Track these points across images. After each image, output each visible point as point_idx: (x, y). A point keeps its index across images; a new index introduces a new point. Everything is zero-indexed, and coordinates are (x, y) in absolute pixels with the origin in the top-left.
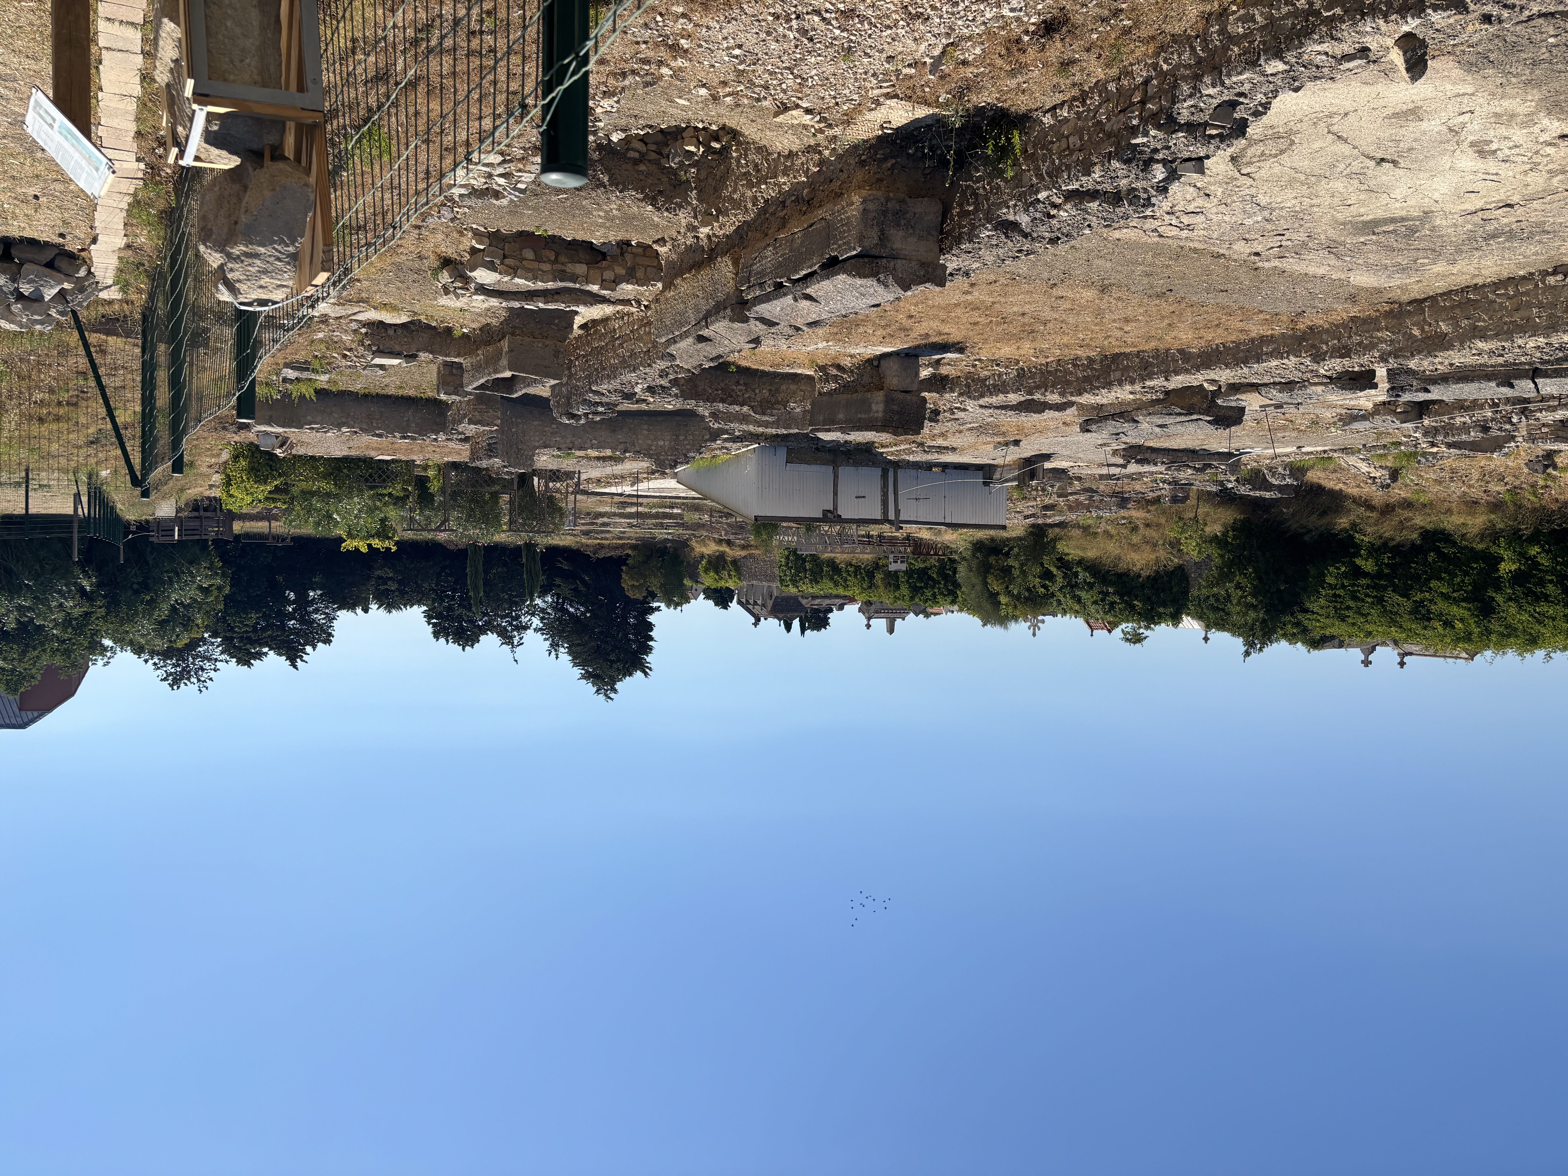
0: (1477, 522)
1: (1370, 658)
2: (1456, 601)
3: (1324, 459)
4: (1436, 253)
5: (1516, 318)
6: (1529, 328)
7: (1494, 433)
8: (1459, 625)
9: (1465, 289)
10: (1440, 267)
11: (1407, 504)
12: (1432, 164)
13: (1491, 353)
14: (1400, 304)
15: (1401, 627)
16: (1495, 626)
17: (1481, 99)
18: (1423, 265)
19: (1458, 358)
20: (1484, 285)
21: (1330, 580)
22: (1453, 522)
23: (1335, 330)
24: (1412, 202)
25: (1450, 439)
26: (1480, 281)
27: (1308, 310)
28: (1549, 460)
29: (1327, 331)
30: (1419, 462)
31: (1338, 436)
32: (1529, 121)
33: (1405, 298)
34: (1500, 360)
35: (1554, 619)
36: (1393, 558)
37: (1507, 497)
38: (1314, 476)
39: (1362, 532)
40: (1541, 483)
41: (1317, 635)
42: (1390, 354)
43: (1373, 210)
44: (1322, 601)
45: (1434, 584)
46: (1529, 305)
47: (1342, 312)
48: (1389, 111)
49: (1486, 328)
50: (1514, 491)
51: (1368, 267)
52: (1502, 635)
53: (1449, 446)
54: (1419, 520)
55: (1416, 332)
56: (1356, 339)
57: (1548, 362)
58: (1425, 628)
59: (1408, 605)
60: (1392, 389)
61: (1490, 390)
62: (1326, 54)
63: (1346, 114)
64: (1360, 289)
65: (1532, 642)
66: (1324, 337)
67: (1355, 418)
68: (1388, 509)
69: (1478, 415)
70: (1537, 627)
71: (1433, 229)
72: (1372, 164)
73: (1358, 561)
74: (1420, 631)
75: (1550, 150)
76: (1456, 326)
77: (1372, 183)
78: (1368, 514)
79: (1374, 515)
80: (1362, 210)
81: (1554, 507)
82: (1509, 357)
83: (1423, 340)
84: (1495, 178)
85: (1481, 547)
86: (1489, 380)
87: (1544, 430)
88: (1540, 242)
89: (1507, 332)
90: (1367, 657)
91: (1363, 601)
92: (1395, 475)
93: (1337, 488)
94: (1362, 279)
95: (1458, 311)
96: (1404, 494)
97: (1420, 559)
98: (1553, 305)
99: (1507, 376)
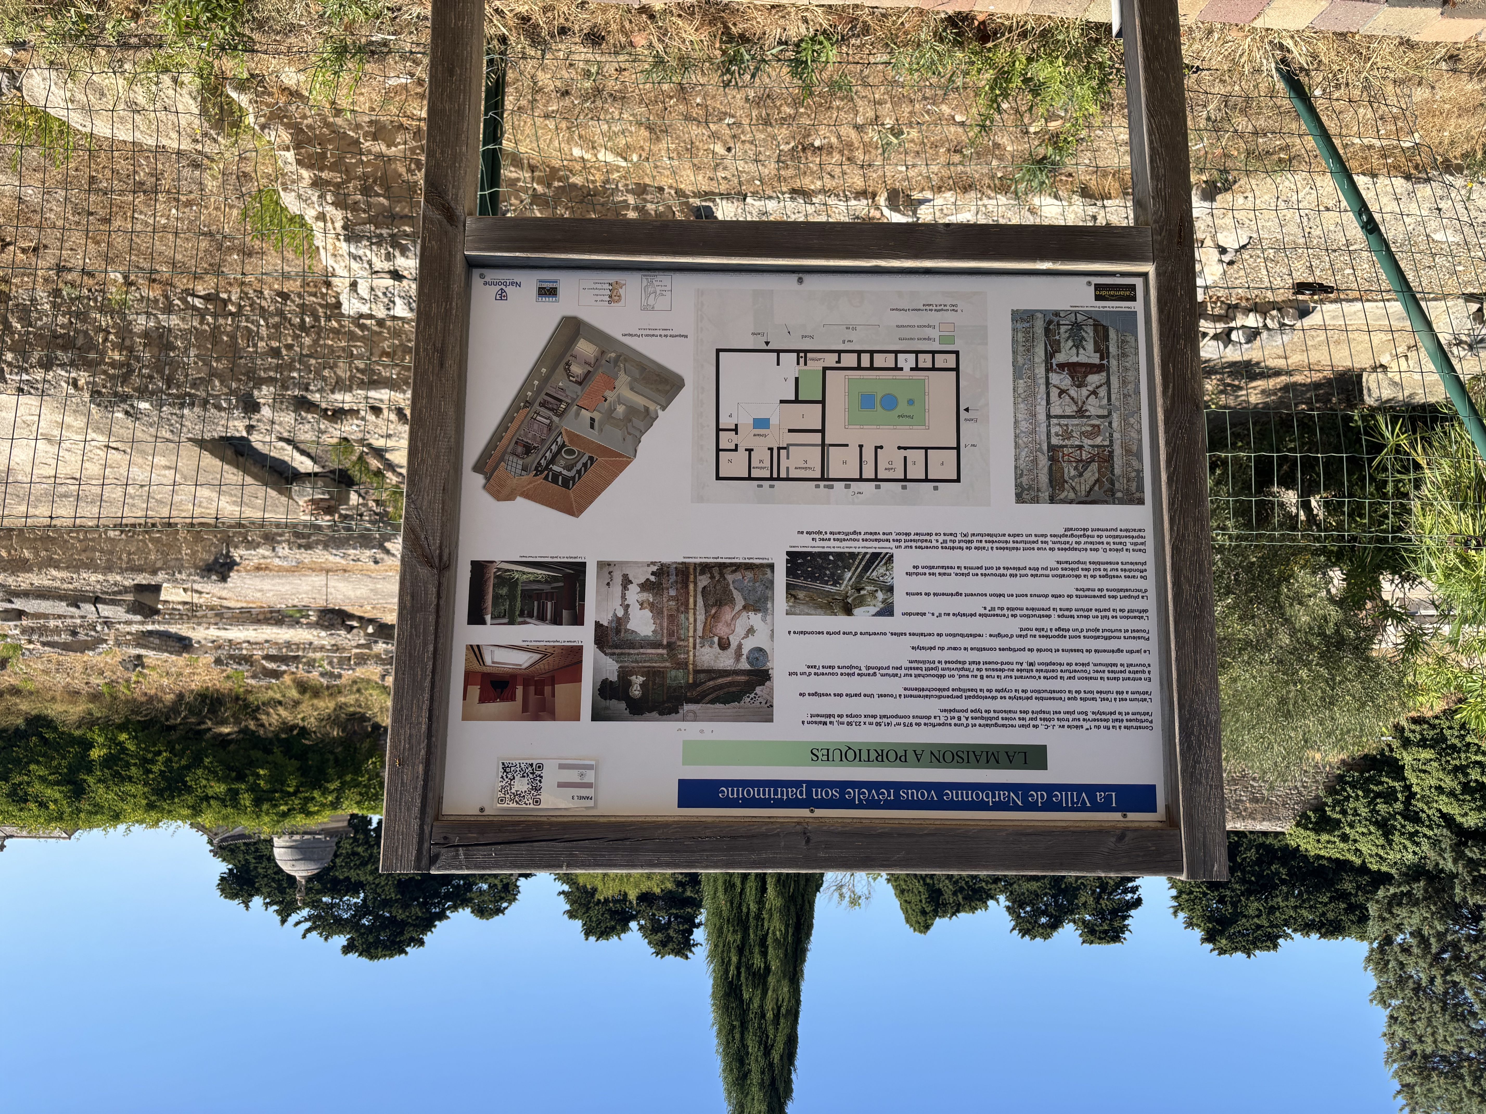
0: (76, 710)
2: (51, 784)
4: (20, 498)
5: (83, 557)
6: (91, 566)
7: (82, 637)
8: (52, 806)
9: (46, 528)
10: (24, 508)
11: (15, 691)
13: (63, 580)
16: (85, 805)
17: (44, 410)
18: (10, 504)
19: (37, 579)
20: (61, 527)
22: (54, 710)
25: (44, 639)
26: (57, 523)
28: (137, 662)
30: (23, 654)
32: (81, 432)
34: (71, 586)
35: (135, 797)
37: (105, 690)
40: (134, 678)
45: (32, 767)
46: (94, 549)
49: (60, 561)
50: (111, 684)
52: (90, 813)
53: (44, 644)
54: (24, 706)
55: (4, 554)
57: (107, 593)
58: (21, 810)
59: (6, 788)
61: (61, 608)
65: (116, 817)
70: (121, 804)
74: (17, 813)
75: (99, 452)
76: (37, 554)
81: (143, 699)
82: (76, 585)
83: (8, 561)
84: (62, 459)
85: (77, 733)
86: (62, 600)
87: (128, 637)
88: (101, 506)
89: (75, 566)
95: (39, 543)
96: (13, 681)
97: (22, 743)
98: (111, 553)
99: (75, 599)
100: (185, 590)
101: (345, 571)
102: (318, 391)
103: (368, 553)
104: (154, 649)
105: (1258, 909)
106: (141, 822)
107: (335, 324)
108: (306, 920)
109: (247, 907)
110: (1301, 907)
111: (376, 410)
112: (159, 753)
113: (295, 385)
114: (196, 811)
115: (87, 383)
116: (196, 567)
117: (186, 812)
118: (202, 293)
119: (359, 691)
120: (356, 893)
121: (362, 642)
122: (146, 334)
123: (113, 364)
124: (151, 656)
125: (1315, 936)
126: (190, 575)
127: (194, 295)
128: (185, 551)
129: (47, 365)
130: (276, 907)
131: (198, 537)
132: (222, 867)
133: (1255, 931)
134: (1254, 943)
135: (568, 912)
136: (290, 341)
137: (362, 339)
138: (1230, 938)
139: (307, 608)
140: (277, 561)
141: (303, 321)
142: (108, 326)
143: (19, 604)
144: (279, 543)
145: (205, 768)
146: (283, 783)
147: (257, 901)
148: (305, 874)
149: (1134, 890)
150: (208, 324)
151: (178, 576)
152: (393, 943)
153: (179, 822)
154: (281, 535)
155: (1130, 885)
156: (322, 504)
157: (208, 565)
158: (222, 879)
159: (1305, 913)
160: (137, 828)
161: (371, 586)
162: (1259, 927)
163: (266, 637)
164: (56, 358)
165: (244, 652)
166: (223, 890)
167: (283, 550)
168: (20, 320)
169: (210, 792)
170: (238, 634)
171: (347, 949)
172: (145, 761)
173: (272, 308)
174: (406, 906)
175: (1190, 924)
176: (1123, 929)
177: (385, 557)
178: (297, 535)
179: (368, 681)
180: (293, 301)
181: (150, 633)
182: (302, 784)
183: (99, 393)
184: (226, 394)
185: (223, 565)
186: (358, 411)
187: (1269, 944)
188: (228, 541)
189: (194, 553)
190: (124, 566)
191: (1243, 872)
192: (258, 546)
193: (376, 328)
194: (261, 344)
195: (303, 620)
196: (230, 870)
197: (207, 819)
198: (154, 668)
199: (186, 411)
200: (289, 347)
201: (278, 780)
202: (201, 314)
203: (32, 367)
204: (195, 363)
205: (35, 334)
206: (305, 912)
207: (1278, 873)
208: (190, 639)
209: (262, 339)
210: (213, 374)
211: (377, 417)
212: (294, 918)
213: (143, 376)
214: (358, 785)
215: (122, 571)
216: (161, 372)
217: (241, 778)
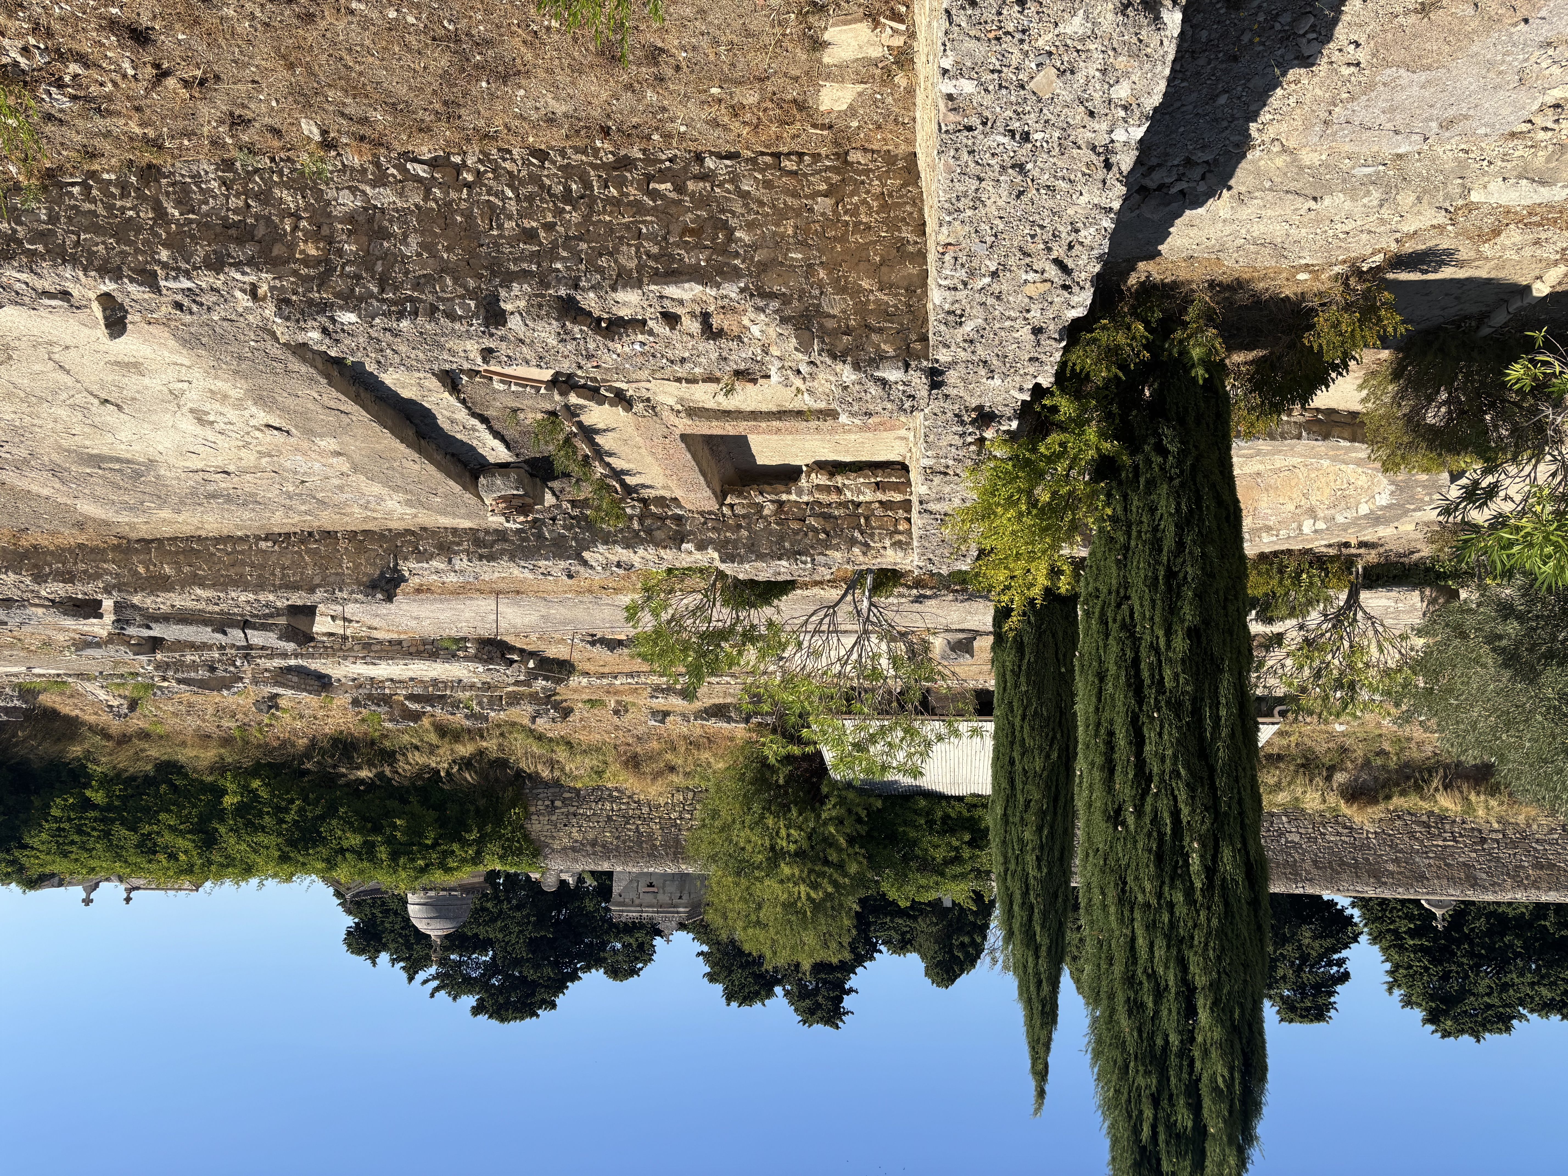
0: (209, 755)
1: (92, 896)
2: (182, 834)
3: (58, 683)
4: (162, 500)
5: (232, 572)
6: (241, 583)
7: (220, 673)
8: (182, 857)
9: (189, 539)
10: (166, 514)
11: (144, 735)
12: (154, 417)
13: (208, 600)
14: (129, 541)
15: (126, 862)
16: (216, 857)
17: (197, 374)
18: (149, 508)
19: (178, 600)
20: (207, 538)
21: (55, 812)
22: (185, 755)
23: (60, 554)
24: (136, 447)
25: (180, 675)
26: (203, 534)
27: (33, 528)
28: (272, 702)
29: (52, 553)
30: (155, 694)
31: (72, 660)
32: (239, 405)
33: (134, 536)
34: (217, 609)
35: (268, 848)
36: (125, 789)
37: (237, 734)
38: (47, 699)
39: (96, 762)
40: (266, 721)
41: (34, 873)
42: (114, 587)
43: (98, 446)
44: (44, 836)
45: (162, 816)
46: (243, 563)
47: (69, 537)
48: (109, 358)
49: (205, 577)
50: (243, 727)
51: (96, 499)
52: (221, 865)
53: (179, 681)
54: (154, 752)
55: (141, 570)
56: (82, 566)
57: (256, 616)
58: (150, 862)
59: (134, 838)
60: (118, 621)
61: (205, 634)
62: (27, 284)
63: (67, 348)
64: (86, 517)
65: (248, 871)
66: (49, 558)
67: (88, 645)
68: (124, 739)
69: (207, 655)
70: (253, 856)
71: (158, 477)
72: (96, 402)
73: (88, 793)
74: (145, 865)
75: (258, 434)
76: (179, 570)
77: (97, 420)
78: (104, 743)
79: (110, 744)
80: (87, 443)
81: (275, 744)
82: (223, 606)
83: (147, 579)
84: (213, 446)
85: (210, 779)
86: (206, 625)
87: (266, 674)
88: (253, 510)
89: (222, 584)
90: (88, 895)
91: (89, 835)
92: (133, 705)
93: (73, 714)
94: (88, 508)
95: (181, 557)
96: (141, 724)
97: (151, 791)
98: (263, 567)
99: (222, 624)
100: (333, 618)
101: (518, 592)
102: (593, 288)
103: (563, 564)
104: (292, 688)
105: (1489, 987)
106: (275, 875)
107: (614, 192)
108: (434, 978)
109: (374, 964)
110: (1539, 983)
111: (671, 319)
112: (292, 801)
113: (559, 280)
114: (331, 864)
115: (272, 289)
116: (359, 583)
117: (320, 865)
118: (427, 156)
119: (502, 734)
120: (484, 951)
121: (522, 678)
122: (351, 218)
123: (306, 261)
124: (287, 696)
125: (1555, 1018)
126: (352, 592)
127: (416, 160)
128: (347, 564)
129: (216, 265)
130: (402, 964)
131: (361, 549)
132: (350, 921)
133: (1484, 1011)
134: (1484, 1026)
135: (708, 974)
136: (550, 218)
137: (654, 210)
138: (1455, 1019)
139: (465, 639)
140: (452, 578)
141: (568, 190)
142: (298, 208)
143: (157, 631)
144: (456, 553)
145: (340, 818)
146: (421, 835)
147: (384, 958)
148: (440, 933)
149: (1341, 962)
150: (436, 201)
151: (338, 594)
152: (524, 1004)
153: (314, 876)
154: (458, 544)
155: (1336, 956)
156: (515, 502)
157: (373, 581)
158: (349, 933)
159: (1544, 992)
160: (270, 883)
161: (544, 611)
162: (1489, 1007)
163: (411, 674)
164: (229, 255)
165: (387, 691)
166: (349, 945)
167: (461, 562)
168: (178, 203)
169: (345, 844)
170: (384, 670)
171: (476, 1011)
172: (278, 809)
173: (524, 173)
174: (537, 967)
175: (1408, 1002)
176: (1329, 1006)
177: (581, 569)
178: (478, 542)
179: (514, 724)
180: (554, 163)
181: (289, 669)
182: (441, 837)
183: (287, 302)
184: (463, 297)
185: (389, 581)
186: (644, 322)
187: (1500, 1025)
188: (396, 553)
189: (357, 566)
190: (277, 582)
191: (1471, 944)
192: (431, 557)
193: (674, 195)
194: (509, 225)
195: (461, 654)
196: (357, 924)
197: (342, 874)
198: (285, 710)
199: (405, 324)
200: (549, 227)
201: (415, 831)
202: (426, 186)
203: (195, 268)
204: (419, 255)
205: (199, 223)
206: (433, 970)
207: (1511, 945)
208: (329, 677)
209: (510, 217)
210: (444, 269)
211: (673, 328)
212: (421, 976)
213: (348, 276)
214: (501, 837)
215: (275, 589)
216: (370, 269)
217: (377, 829)
